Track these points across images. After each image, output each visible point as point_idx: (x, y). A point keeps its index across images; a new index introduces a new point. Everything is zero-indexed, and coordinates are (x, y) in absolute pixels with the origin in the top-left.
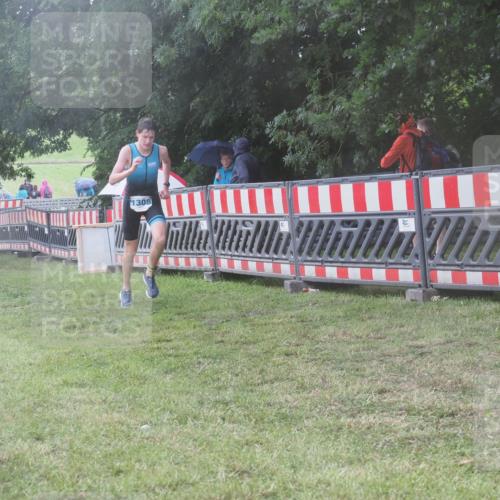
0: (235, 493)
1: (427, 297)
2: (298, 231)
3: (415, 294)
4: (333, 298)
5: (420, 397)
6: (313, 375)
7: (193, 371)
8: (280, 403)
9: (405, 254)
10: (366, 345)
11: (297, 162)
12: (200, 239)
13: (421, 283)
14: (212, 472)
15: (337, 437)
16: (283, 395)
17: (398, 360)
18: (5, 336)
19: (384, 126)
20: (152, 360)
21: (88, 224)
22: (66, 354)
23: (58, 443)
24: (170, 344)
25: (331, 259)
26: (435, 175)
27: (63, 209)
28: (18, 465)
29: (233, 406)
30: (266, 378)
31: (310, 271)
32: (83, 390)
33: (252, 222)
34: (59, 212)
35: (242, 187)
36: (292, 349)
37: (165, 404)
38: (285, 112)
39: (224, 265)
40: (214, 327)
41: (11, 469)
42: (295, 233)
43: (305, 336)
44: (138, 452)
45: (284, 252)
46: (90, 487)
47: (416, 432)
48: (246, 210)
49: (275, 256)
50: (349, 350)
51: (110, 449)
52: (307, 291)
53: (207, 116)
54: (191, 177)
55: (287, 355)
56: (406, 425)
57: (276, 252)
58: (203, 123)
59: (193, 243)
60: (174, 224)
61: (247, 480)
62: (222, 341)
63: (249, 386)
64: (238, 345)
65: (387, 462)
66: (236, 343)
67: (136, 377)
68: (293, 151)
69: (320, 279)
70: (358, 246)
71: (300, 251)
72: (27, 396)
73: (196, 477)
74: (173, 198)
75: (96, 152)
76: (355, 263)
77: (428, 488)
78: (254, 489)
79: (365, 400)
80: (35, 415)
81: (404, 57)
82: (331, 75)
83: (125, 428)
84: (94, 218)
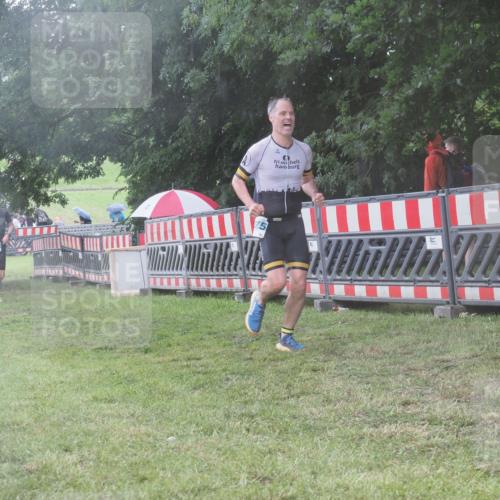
0: (255, 497)
1: (455, 313)
2: (327, 250)
3: (443, 310)
4: (362, 316)
5: (442, 408)
6: (339, 389)
7: (220, 387)
8: (305, 415)
9: (433, 272)
10: (393, 360)
11: (327, 184)
12: (231, 260)
13: (448, 300)
14: (234, 479)
15: (358, 445)
16: (309, 408)
17: (424, 374)
18: (38, 357)
19: (411, 145)
20: (181, 377)
21: (121, 247)
22: (97, 373)
23: (86, 454)
24: (200, 362)
25: (359, 278)
26: (461, 193)
27: (98, 234)
28: (46, 474)
29: (258, 419)
30: (292, 392)
31: (339, 290)
32: (112, 405)
34: (93, 237)
36: (319, 365)
37: (191, 417)
38: (314, 134)
39: (254, 285)
40: (243, 345)
41: (39, 479)
42: (324, 253)
43: (332, 352)
44: (163, 461)
45: (314, 272)
47: (437, 439)
50: (376, 366)
51: (134, 459)
52: (336, 310)
53: (238, 139)
54: (222, 200)
55: (315, 371)
56: (427, 433)
58: (234, 146)
59: (224, 265)
60: (205, 246)
61: (268, 485)
62: (251, 359)
63: (275, 400)
64: (266, 362)
65: (406, 466)
66: (265, 359)
67: (165, 393)
68: (323, 173)
69: (349, 298)
70: (385, 266)
71: (329, 271)
72: (57, 411)
73: (218, 483)
74: (204, 220)
75: (129, 177)
76: (383, 281)
77: (443, 490)
78: (274, 493)
79: (388, 412)
80: (64, 428)
81: (430, 76)
82: (359, 96)
83: (151, 439)
84: (127, 242)
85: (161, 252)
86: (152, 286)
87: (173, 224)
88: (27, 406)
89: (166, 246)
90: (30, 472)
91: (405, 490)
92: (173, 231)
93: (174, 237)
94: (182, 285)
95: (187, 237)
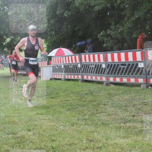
0: (89, 147)
1: (147, 87)
2: (108, 67)
3: (143, 86)
4: (118, 88)
6: (112, 111)
7: (76, 110)
8: (102, 120)
9: (141, 74)
10: (128, 102)
11: (107, 46)
12: (78, 70)
13: (145, 83)
14: (82, 140)
15: (120, 130)
16: (103, 117)
17: (138, 106)
19: (134, 35)
20: (63, 106)
21: (44, 65)
23: (35, 132)
24: (69, 102)
25: (118, 76)
28: (23, 138)
29: (88, 120)
30: (98, 112)
31: (111, 79)
32: (43, 116)
33: (94, 65)
35: (91, 54)
36: (106, 103)
37: (67, 120)
38: (104, 31)
39: (85, 78)
40: (82, 96)
41: (21, 140)
43: (110, 99)
44: (59, 135)
45: (104, 74)
46: (45, 145)
48: (92, 61)
49: (101, 75)
50: (124, 104)
51: (51, 134)
52: (110, 85)
53: (80, 32)
54: (75, 51)
55: (105, 105)
56: (141, 126)
57: (101, 74)
58: (79, 35)
59: (76, 71)
60: (70, 65)
61: (93, 143)
62: (85, 101)
63: (93, 114)
65: (135, 137)
66: (89, 101)
67: (59, 112)
68: (106, 43)
69: (115, 82)
70: (126, 72)
71: (108, 73)
72: (26, 118)
73: (77, 142)
74: (70, 57)
75: (47, 44)
76: (125, 77)
77: (148, 145)
78: (95, 146)
79: (128, 119)
80: (28, 123)
81: (140, 14)
82: (118, 20)
83: (55, 127)
84: (46, 64)
85: (56, 67)
86: (54, 77)
87: (60, 59)
88: (16, 116)
89: (58, 65)
90: (18, 138)
91: (136, 145)
92: (60, 61)
93: (61, 62)
94: (63, 77)
95: (65, 63)
